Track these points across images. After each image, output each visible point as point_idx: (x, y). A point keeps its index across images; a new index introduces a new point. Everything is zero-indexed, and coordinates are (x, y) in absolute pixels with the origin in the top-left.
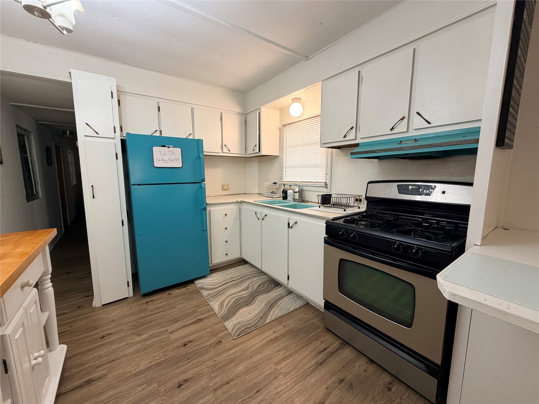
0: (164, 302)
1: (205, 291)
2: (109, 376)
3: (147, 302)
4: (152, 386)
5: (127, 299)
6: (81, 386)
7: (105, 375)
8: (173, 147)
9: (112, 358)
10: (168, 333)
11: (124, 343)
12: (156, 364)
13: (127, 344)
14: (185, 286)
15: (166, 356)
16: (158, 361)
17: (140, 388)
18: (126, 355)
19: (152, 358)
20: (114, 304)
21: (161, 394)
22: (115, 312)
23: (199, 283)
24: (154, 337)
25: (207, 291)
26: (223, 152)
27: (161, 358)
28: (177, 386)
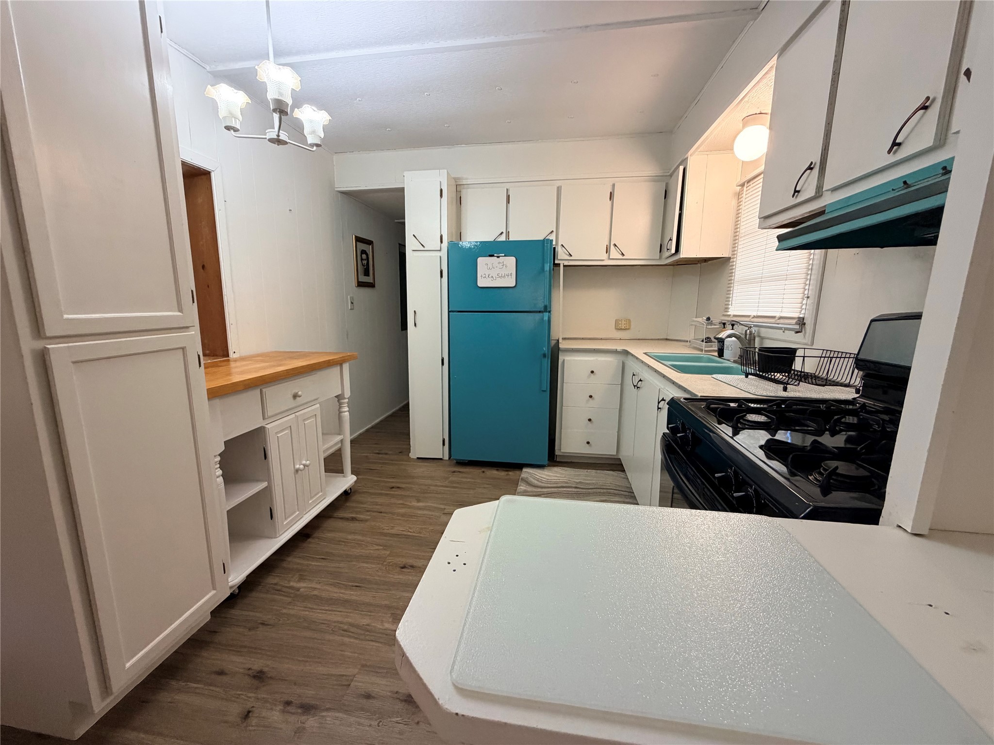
0: (470, 478)
1: (525, 485)
2: (368, 523)
3: (454, 472)
4: (385, 552)
5: (440, 461)
6: (347, 519)
7: (366, 521)
8: (505, 256)
9: (383, 510)
10: (443, 512)
11: (401, 502)
12: (405, 535)
13: (401, 504)
14: (507, 469)
15: (420, 533)
16: (409, 533)
17: (377, 547)
18: (393, 514)
19: (408, 528)
20: (427, 461)
21: (385, 563)
22: (422, 470)
23: (527, 472)
24: (427, 510)
25: (527, 486)
26: (609, 259)
27: (414, 532)
28: (401, 566)
